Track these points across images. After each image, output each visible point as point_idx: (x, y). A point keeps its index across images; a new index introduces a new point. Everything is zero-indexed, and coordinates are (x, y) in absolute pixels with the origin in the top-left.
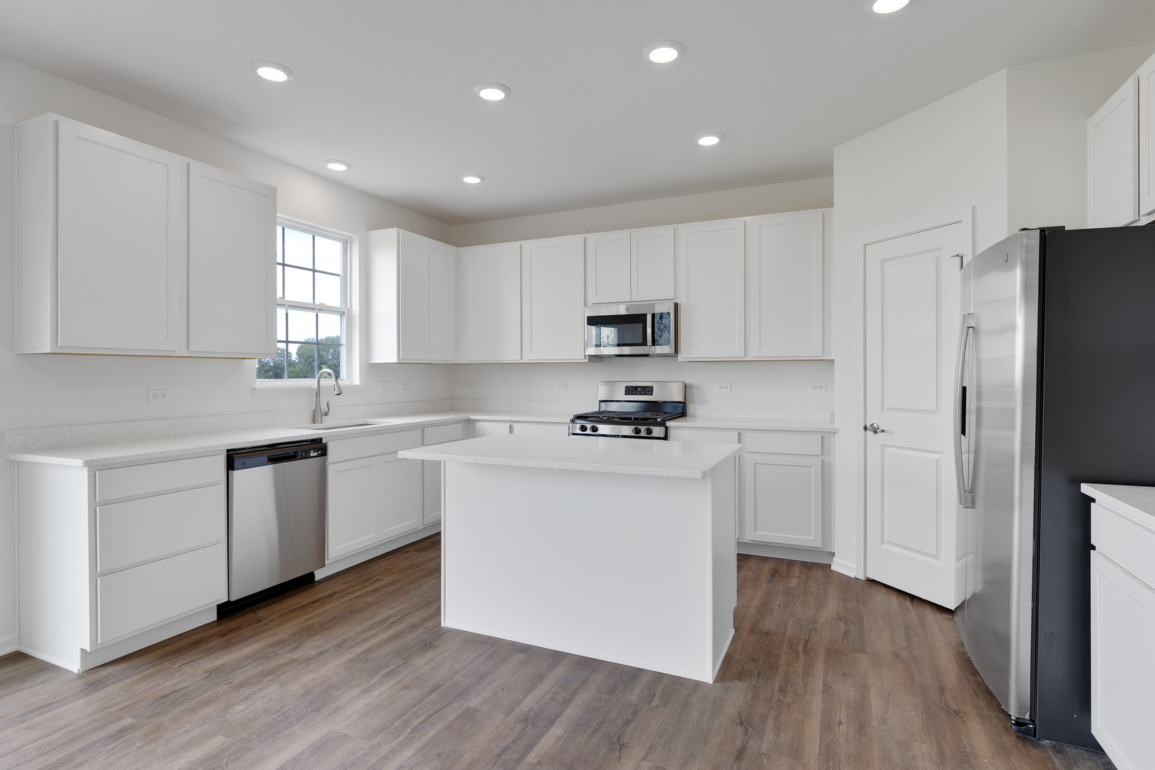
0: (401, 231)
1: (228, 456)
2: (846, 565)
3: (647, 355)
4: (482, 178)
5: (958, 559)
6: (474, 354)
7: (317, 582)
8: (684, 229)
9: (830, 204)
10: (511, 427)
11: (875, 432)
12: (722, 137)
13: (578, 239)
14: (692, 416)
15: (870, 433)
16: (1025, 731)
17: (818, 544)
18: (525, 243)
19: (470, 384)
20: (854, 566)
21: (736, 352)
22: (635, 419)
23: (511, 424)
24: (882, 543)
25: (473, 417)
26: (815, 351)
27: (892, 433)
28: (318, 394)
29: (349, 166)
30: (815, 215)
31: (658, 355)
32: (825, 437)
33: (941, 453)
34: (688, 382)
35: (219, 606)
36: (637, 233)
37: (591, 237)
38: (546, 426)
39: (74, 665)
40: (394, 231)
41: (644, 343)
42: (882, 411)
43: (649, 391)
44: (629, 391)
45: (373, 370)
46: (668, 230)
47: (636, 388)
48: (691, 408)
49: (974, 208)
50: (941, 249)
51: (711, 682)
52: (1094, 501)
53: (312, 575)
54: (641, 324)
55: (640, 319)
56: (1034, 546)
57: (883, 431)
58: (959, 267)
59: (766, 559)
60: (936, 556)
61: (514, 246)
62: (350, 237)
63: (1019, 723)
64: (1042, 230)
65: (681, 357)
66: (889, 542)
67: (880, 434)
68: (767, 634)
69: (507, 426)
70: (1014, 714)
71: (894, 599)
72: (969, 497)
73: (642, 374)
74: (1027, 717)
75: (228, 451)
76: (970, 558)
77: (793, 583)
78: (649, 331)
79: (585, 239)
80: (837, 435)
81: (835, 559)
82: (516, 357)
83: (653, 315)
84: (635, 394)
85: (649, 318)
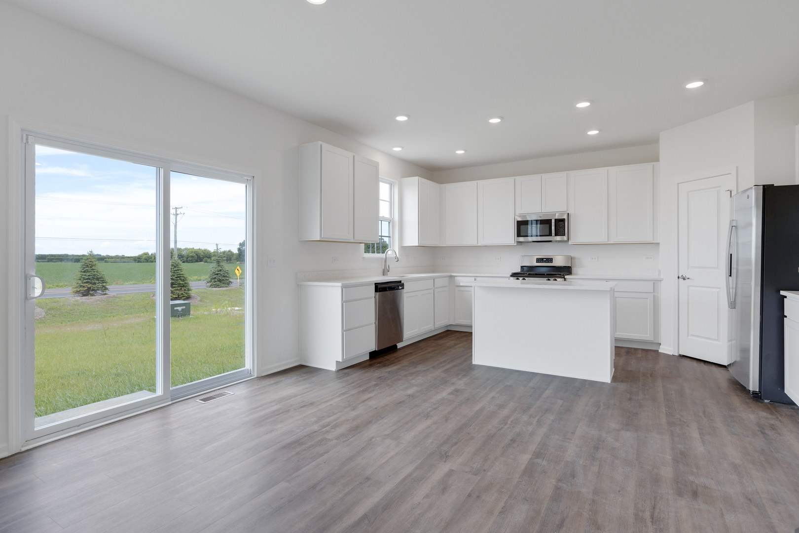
0: (420, 178)
1: (375, 286)
2: (667, 348)
3: (551, 241)
4: (465, 151)
5: (729, 341)
6: (450, 241)
7: (399, 349)
8: (572, 173)
9: (657, 160)
11: (684, 279)
12: (600, 130)
13: (511, 179)
14: (576, 274)
15: (681, 280)
16: (757, 397)
17: (651, 339)
18: (479, 181)
20: (672, 349)
21: (603, 239)
22: (547, 274)
24: (688, 336)
25: (453, 274)
26: (649, 239)
27: (693, 279)
28: (385, 261)
29: (402, 148)
30: (648, 166)
31: (556, 241)
32: (656, 282)
33: (720, 288)
34: (573, 255)
35: (370, 353)
36: (545, 176)
37: (517, 178)
39: (333, 368)
40: (416, 178)
41: (550, 234)
42: (688, 268)
43: (550, 261)
44: (538, 261)
45: (404, 249)
46: (563, 174)
47: (543, 259)
48: (574, 270)
49: (737, 167)
50: (720, 186)
51: (610, 382)
52: (786, 297)
53: (396, 346)
54: (548, 225)
55: (548, 222)
56: (760, 318)
57: (688, 278)
58: (730, 196)
59: (622, 347)
60: (717, 340)
61: (474, 183)
62: (393, 182)
63: (754, 393)
64: (764, 186)
65: (570, 242)
66: (692, 335)
67: (687, 280)
68: (631, 371)
70: (751, 389)
71: (695, 364)
72: (733, 305)
73: (545, 251)
74: (758, 391)
75: (375, 284)
76: (734, 342)
77: (639, 356)
78: (553, 228)
79: (515, 179)
80: (662, 282)
81: (661, 346)
82: (474, 243)
83: (555, 220)
84: (542, 262)
85: (553, 221)
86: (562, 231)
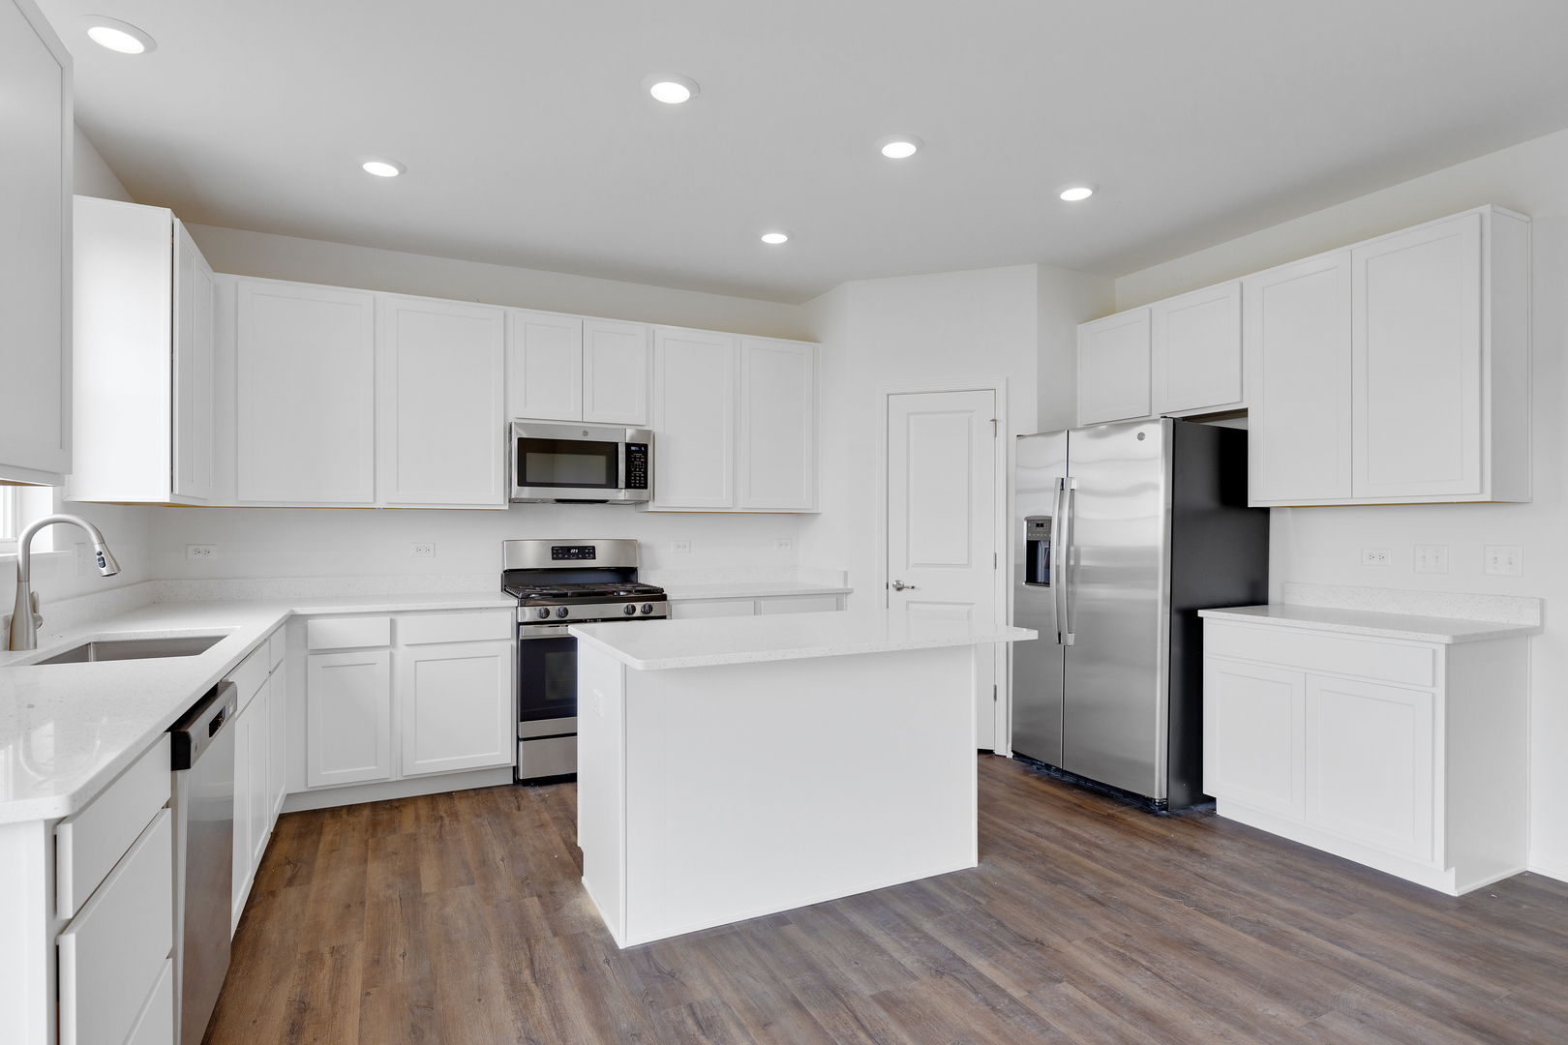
0: (176, 219)
10: (393, 623)
11: (900, 589)
13: (494, 311)
15: (892, 591)
19: (201, 548)
21: (721, 501)
23: (393, 616)
25: (300, 610)
26: (805, 503)
27: (919, 589)
31: (624, 502)
32: (840, 598)
34: (639, 539)
36: (593, 323)
38: (465, 616)
40: (162, 214)
41: (612, 482)
42: (907, 567)
43: (589, 553)
44: (557, 553)
46: (640, 328)
47: (569, 549)
49: (1007, 379)
50: (973, 411)
54: (612, 457)
55: (612, 449)
57: (910, 587)
58: (993, 435)
64: (1175, 420)
65: (654, 506)
67: (906, 591)
69: (386, 620)
70: (1157, 795)
73: (581, 527)
74: (1165, 796)
78: (622, 467)
79: (506, 316)
80: (850, 597)
82: (362, 497)
83: (628, 446)
84: (569, 559)
85: (622, 450)
86: (640, 476)
